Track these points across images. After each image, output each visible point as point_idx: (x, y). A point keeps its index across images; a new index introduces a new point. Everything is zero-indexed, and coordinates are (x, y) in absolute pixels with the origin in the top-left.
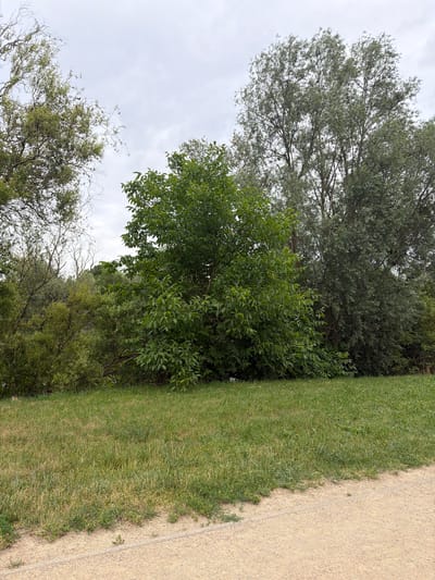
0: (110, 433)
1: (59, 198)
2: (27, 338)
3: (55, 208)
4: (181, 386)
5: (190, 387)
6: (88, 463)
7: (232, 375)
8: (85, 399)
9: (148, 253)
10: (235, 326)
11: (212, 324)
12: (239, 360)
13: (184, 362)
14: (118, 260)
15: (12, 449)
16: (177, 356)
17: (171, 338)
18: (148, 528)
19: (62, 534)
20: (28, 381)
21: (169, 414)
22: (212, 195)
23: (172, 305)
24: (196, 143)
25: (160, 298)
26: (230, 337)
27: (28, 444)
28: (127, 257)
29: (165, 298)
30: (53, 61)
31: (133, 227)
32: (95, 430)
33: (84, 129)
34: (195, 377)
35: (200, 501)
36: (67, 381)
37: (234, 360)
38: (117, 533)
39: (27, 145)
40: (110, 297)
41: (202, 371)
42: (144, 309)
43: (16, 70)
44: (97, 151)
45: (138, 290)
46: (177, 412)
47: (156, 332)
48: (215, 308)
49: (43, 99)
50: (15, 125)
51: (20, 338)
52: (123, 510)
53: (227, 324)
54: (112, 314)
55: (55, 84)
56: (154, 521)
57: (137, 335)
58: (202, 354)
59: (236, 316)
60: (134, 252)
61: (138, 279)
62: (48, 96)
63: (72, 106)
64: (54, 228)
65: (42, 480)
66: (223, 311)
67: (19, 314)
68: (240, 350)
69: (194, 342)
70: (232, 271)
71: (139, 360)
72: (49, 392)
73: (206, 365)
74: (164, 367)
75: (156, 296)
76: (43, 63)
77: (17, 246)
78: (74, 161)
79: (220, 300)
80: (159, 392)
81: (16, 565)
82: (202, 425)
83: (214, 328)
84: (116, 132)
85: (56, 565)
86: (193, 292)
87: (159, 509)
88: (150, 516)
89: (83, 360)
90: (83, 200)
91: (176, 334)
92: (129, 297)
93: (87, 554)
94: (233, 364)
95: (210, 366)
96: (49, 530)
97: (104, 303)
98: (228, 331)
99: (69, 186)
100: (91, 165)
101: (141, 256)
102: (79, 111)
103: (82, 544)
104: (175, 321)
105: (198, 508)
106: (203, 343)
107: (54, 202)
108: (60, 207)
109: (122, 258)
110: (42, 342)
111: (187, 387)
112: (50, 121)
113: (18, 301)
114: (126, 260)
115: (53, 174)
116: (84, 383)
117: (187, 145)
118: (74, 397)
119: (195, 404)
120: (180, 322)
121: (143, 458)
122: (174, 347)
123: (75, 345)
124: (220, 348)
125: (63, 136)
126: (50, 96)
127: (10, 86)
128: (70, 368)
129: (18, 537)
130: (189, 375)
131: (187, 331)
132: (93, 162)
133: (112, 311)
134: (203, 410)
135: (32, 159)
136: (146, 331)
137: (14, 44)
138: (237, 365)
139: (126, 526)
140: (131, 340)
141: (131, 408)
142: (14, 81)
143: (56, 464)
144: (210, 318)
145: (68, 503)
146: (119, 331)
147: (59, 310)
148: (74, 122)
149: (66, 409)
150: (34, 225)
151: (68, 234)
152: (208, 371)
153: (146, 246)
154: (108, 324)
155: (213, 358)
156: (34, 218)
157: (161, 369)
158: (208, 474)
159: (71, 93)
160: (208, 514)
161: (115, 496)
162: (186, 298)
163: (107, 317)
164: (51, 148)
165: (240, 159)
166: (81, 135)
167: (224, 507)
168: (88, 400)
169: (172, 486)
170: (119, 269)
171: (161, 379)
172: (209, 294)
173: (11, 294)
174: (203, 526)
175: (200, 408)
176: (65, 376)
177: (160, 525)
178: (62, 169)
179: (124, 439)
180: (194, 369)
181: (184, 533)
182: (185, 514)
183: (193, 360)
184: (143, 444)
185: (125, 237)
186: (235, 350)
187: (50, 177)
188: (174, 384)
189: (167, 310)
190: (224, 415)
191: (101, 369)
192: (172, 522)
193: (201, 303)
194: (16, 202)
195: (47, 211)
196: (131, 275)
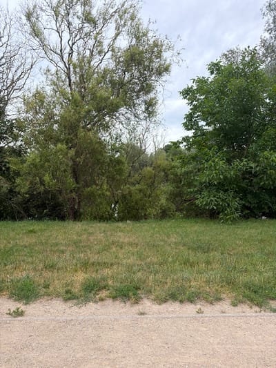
0: (184, 245)
1: (146, 104)
2: (133, 188)
3: (144, 110)
4: (227, 220)
5: (234, 221)
6: (174, 262)
7: (264, 214)
8: (167, 224)
9: (200, 133)
10: (267, 180)
11: (248, 179)
12: (270, 205)
13: (229, 205)
14: (181, 140)
15: (131, 249)
16: (223, 200)
17: (218, 189)
18: (218, 307)
19: (165, 301)
20: (134, 212)
21: (221, 237)
22: (248, 85)
23: (219, 166)
24: (232, 52)
25: (210, 162)
26: (262, 188)
27: (139, 247)
28: (186, 137)
29: (213, 162)
30: (139, 16)
31: (189, 117)
32: (175, 243)
33: (159, 56)
34: (237, 215)
35: (253, 295)
36: (155, 213)
37: (266, 204)
38: (198, 306)
39: (126, 73)
40: (177, 163)
41: (242, 212)
42: (199, 170)
43: (117, 28)
44: (167, 69)
45: (194, 158)
46: (227, 236)
47: (208, 185)
48: (251, 168)
49: (134, 42)
50: (119, 62)
51: (129, 188)
52: (200, 293)
53: (261, 179)
54: (179, 174)
55: (140, 30)
56: (221, 303)
57: (195, 186)
58: (241, 199)
59: (268, 172)
60: (191, 133)
61: (194, 151)
62: (137, 39)
63: (151, 42)
64: (143, 123)
65: (149, 268)
66: (258, 169)
67: (128, 175)
68: (271, 197)
69: (236, 191)
70: (264, 140)
71: (197, 202)
72: (146, 219)
73: (245, 207)
74: (215, 208)
75: (207, 161)
76: (132, 19)
77: (124, 136)
78: (153, 78)
79: (255, 161)
80: (212, 223)
81: (142, 314)
82: (246, 246)
83: (251, 181)
84: (179, 54)
85: (164, 318)
86: (234, 157)
87: (224, 296)
88: (219, 299)
89: (163, 201)
90: (160, 102)
91: (222, 186)
92: (189, 163)
93: (181, 315)
94: (266, 208)
95: (248, 208)
96: (157, 297)
97: (174, 167)
98: (262, 184)
99: (152, 95)
100: (164, 78)
101: (195, 135)
102: (156, 45)
103: (178, 309)
104: (221, 177)
105: (252, 300)
106: (242, 192)
107: (143, 107)
108: (147, 109)
109: (183, 138)
110: (140, 191)
111: (231, 221)
112: (139, 54)
113: (126, 167)
114: (186, 139)
115: (142, 89)
116: (164, 215)
117: (226, 55)
118: (160, 222)
119: (238, 232)
120: (225, 178)
121: (208, 263)
122: (221, 194)
123: (159, 192)
124: (255, 195)
125: (146, 63)
126: (138, 38)
127: (115, 38)
128: (157, 206)
129: (141, 298)
130: (233, 213)
131: (230, 184)
132: (165, 77)
133: (179, 171)
134: (246, 237)
135: (129, 82)
136: (201, 184)
137: (115, 12)
138: (269, 207)
139: (203, 302)
140: (192, 190)
141: (196, 231)
142: (117, 35)
143: (155, 260)
144: (248, 174)
145: (166, 283)
146: (184, 184)
147: (149, 172)
148: (153, 52)
149: (156, 229)
150: (132, 122)
151: (152, 125)
152: (247, 211)
153: (199, 128)
154: (177, 180)
155: (250, 203)
156: (132, 118)
157: (213, 208)
158: (256, 279)
159: (150, 34)
160: (259, 305)
161: (193, 283)
162: (229, 161)
163: (176, 175)
164: (140, 72)
165: (267, 57)
166: (157, 60)
167: (271, 302)
168: (169, 224)
169: (230, 283)
170: (181, 145)
171: (213, 215)
172: (246, 158)
173: (123, 163)
174: (256, 312)
175: (243, 236)
176: (154, 210)
177: (225, 305)
178: (147, 84)
179: (194, 250)
180: (237, 209)
181: (243, 314)
182: (242, 302)
183: (235, 203)
184: (206, 254)
185: (185, 124)
186: (267, 197)
187: (139, 91)
188: (222, 218)
189: (216, 170)
190: (262, 241)
191: (173, 207)
192: (234, 306)
193: (240, 164)
194: (123, 110)
195: (139, 112)
196: (189, 149)
